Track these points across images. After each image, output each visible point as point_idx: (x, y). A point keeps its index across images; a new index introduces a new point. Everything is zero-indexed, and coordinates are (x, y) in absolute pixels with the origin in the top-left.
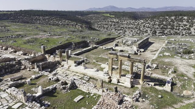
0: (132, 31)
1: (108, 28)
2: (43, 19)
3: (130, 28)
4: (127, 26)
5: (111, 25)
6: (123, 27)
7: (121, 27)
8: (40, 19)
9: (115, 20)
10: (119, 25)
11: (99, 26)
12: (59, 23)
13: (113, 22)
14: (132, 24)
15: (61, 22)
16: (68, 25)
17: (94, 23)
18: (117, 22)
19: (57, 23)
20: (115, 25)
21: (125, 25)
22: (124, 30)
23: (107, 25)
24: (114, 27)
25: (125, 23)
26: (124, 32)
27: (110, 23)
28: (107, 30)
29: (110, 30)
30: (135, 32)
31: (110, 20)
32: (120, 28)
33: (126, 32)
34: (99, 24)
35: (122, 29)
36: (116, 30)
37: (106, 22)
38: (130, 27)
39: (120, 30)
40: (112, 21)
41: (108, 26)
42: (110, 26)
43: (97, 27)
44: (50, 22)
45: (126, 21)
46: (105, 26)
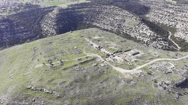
0: (183, 24)
1: (162, 18)
2: (109, 8)
3: (183, 21)
4: (180, 19)
5: (166, 15)
6: (176, 19)
7: (175, 19)
8: (107, 8)
9: (171, 11)
10: (173, 16)
11: (155, 14)
12: (120, 13)
13: (168, 13)
14: (186, 17)
15: (122, 13)
16: (126, 16)
17: (153, 9)
18: (172, 14)
19: (119, 13)
20: (169, 16)
21: (179, 17)
22: (176, 22)
23: (162, 14)
24: (168, 18)
25: (179, 15)
26: (176, 24)
27: (166, 13)
28: (161, 20)
29: (164, 20)
30: (185, 26)
31: (166, 10)
32: (173, 20)
33: (178, 24)
34: (156, 13)
35: (175, 20)
36: (169, 21)
37: (163, 11)
38: (183, 19)
39: (173, 22)
40: (168, 11)
41: (163, 16)
42: (164, 16)
43: (153, 15)
44: (114, 12)
45: (181, 14)
46: (160, 15)
